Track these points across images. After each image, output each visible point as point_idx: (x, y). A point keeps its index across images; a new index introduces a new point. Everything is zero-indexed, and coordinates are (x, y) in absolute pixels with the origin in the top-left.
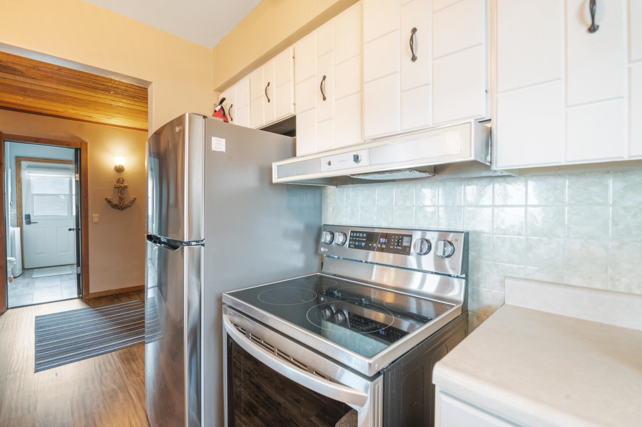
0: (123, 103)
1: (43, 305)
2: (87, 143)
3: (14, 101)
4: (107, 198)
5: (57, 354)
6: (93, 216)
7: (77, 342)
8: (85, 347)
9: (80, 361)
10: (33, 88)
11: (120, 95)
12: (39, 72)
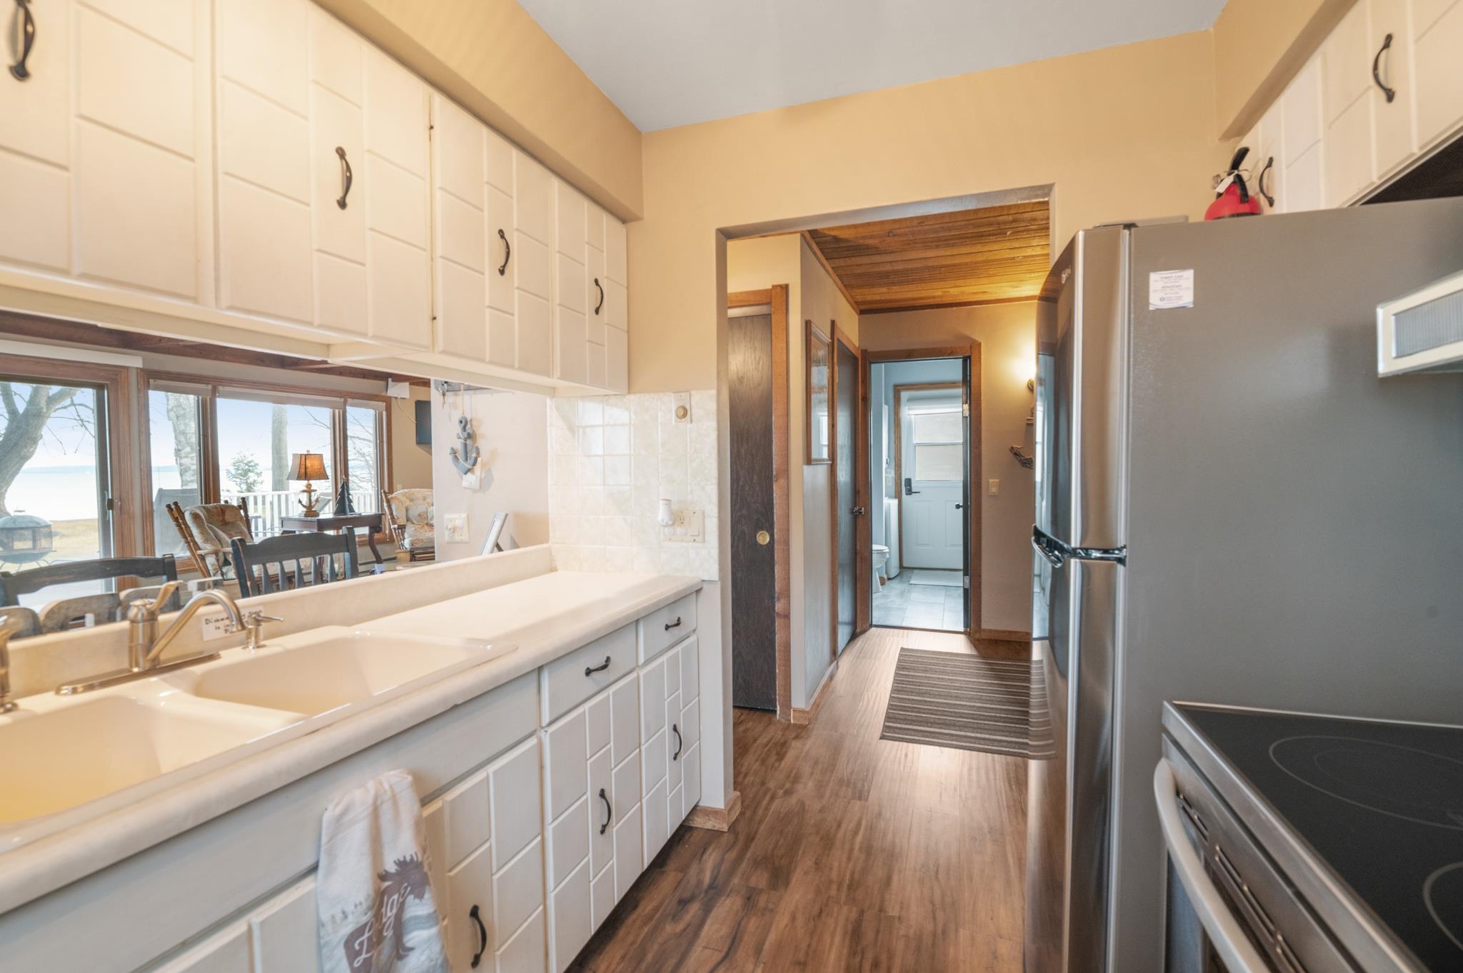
0: (1033, 248)
1: (917, 632)
2: (980, 343)
3: (877, 297)
4: (1012, 448)
5: (914, 721)
6: (989, 482)
7: (946, 711)
8: (955, 725)
9: (942, 748)
10: (895, 268)
11: (1025, 233)
12: (896, 238)
